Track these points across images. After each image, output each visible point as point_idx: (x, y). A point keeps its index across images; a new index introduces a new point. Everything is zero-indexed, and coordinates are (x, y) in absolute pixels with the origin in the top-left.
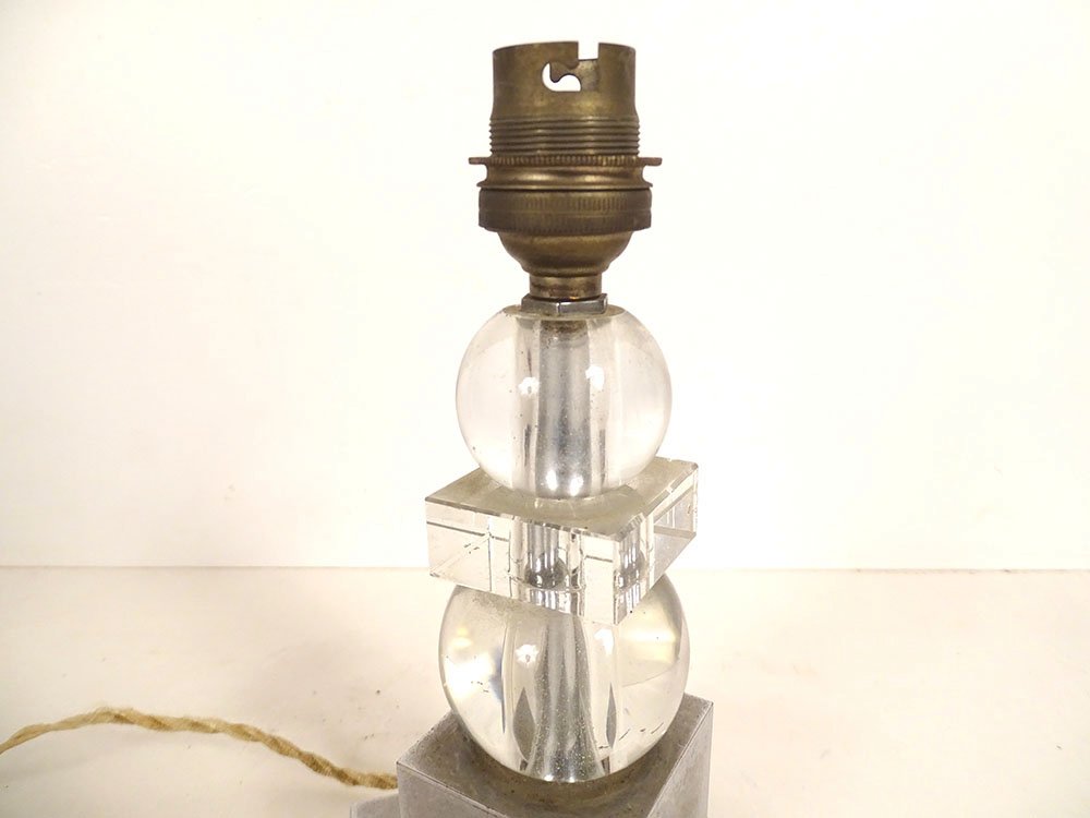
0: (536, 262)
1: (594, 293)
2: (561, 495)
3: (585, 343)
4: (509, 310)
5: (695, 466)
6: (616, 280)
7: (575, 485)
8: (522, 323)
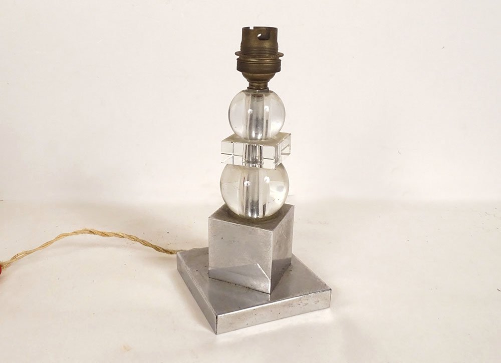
0: (251, 80)
1: (266, 87)
2: (256, 139)
3: (263, 100)
4: (243, 91)
5: (290, 134)
6: (272, 84)
7: (259, 137)
8: (246, 94)
